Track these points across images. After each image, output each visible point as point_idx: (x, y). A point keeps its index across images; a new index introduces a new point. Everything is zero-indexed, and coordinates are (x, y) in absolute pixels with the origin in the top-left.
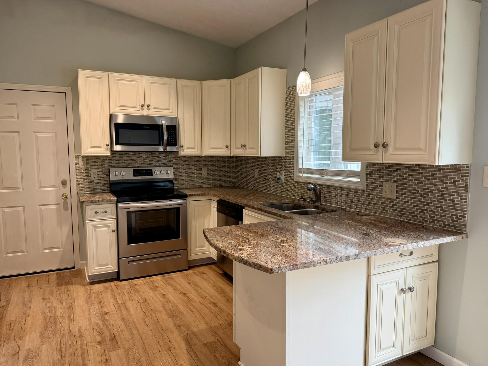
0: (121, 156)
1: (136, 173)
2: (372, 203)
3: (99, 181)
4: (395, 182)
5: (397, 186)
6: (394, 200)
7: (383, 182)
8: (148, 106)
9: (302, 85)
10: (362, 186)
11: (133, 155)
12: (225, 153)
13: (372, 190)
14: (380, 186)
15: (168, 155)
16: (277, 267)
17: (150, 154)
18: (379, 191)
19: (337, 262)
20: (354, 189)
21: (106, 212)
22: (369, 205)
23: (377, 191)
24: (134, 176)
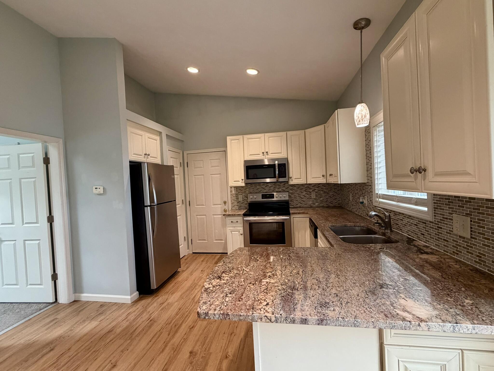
0: (256, 186)
1: (264, 196)
2: (441, 239)
3: (243, 201)
4: (468, 216)
5: (471, 221)
6: (467, 239)
7: (453, 214)
8: (267, 153)
9: (358, 117)
10: (429, 217)
11: (263, 185)
12: (322, 181)
13: (441, 223)
14: (450, 219)
15: (286, 184)
16: (204, 313)
17: (274, 183)
18: (450, 225)
19: (286, 323)
20: (423, 220)
21: (237, 222)
22: (439, 241)
23: (447, 224)
24: (262, 198)
